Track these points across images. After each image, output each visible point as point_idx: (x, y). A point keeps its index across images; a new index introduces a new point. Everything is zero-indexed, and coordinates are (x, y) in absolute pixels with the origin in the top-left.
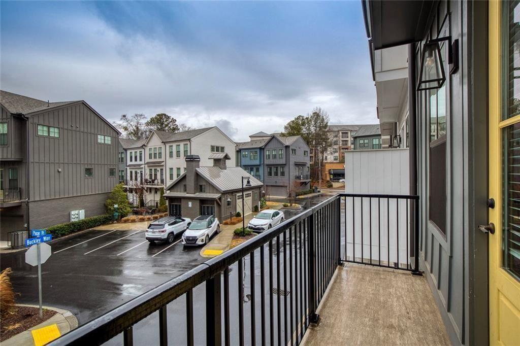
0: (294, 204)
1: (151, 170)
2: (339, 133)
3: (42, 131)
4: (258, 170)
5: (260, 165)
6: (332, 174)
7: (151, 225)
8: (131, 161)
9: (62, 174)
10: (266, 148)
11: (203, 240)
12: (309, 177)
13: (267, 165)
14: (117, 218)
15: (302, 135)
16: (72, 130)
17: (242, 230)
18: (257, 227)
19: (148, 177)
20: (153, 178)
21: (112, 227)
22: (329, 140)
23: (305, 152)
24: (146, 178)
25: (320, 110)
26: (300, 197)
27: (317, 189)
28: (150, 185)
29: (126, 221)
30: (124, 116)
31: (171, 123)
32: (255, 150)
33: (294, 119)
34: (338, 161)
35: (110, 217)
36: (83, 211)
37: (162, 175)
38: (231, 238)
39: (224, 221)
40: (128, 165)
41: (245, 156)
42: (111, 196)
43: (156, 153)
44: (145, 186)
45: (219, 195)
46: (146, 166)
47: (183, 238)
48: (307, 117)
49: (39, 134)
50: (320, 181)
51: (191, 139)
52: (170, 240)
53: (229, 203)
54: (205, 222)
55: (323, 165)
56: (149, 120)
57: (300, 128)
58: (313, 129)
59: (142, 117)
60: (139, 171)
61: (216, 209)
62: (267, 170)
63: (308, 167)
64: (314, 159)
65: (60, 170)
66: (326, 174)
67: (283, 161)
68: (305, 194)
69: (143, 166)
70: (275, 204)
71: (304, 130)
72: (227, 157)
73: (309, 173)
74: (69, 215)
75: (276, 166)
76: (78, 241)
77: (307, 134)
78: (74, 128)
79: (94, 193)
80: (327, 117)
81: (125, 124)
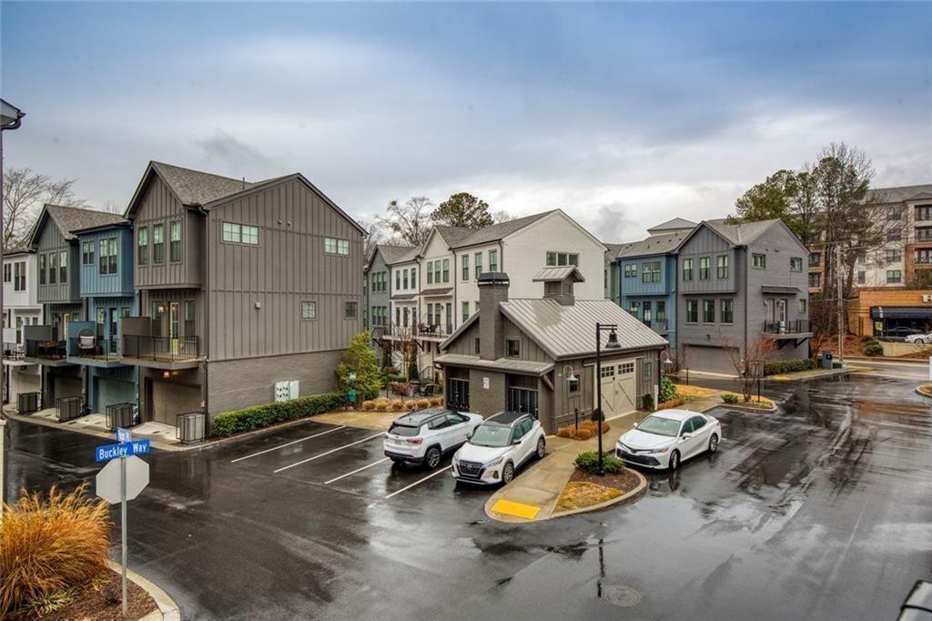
0: (754, 398)
1: (430, 305)
2: (907, 207)
3: (230, 232)
4: (661, 307)
5: (666, 296)
6: (880, 320)
7: (395, 425)
8: (398, 288)
9: (261, 313)
10: (683, 253)
11: (496, 475)
12: (806, 325)
13: (685, 295)
14: (353, 399)
15: (786, 219)
16: (279, 230)
17: (597, 458)
18: (638, 454)
19: (425, 321)
20: (434, 323)
21: (344, 417)
22: (873, 229)
23: (792, 261)
24: (422, 322)
25: (843, 149)
26: (777, 378)
27: (831, 358)
28: (428, 336)
29: (369, 409)
30: (394, 203)
31: (478, 212)
32: (658, 260)
33: (764, 181)
34: (902, 285)
35: (342, 397)
36: (297, 382)
37: (449, 316)
38: (568, 474)
39: (560, 429)
40: (393, 295)
41: (631, 275)
42: (347, 357)
43: (439, 272)
44: (420, 339)
45: (549, 365)
46: (422, 297)
47: (454, 462)
48: (804, 172)
49: (225, 239)
50: (842, 337)
51: (504, 240)
52: (432, 463)
53: (574, 387)
54: (506, 430)
55: (849, 294)
56: (437, 207)
57: (782, 202)
58: (819, 202)
59: (425, 202)
60: (410, 309)
61: (541, 397)
62: (685, 308)
63: (804, 301)
64: (822, 278)
65: (259, 305)
66: (861, 321)
67: (728, 286)
68: (792, 370)
69: (416, 298)
70: (701, 392)
71: (793, 207)
72: (575, 277)
73: (806, 317)
74: (273, 388)
75: (710, 297)
76: (279, 441)
77: (803, 215)
78: (283, 227)
79: (316, 350)
80: (867, 167)
81: (395, 219)
